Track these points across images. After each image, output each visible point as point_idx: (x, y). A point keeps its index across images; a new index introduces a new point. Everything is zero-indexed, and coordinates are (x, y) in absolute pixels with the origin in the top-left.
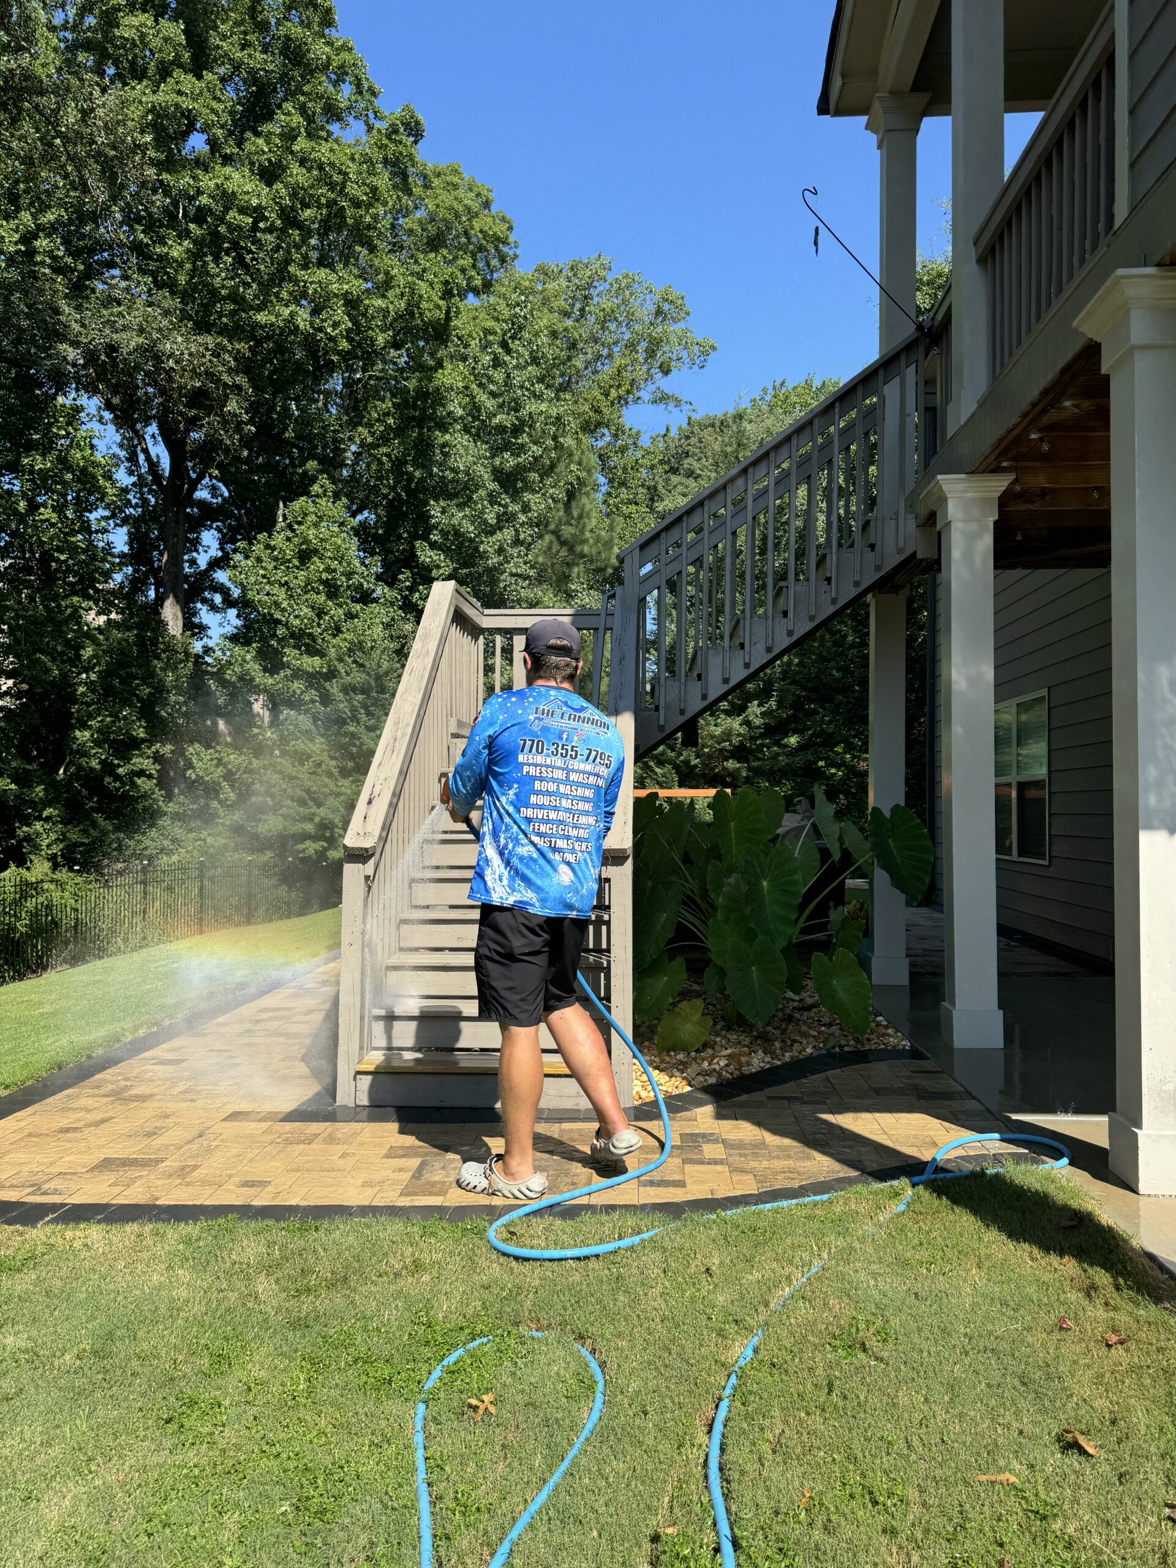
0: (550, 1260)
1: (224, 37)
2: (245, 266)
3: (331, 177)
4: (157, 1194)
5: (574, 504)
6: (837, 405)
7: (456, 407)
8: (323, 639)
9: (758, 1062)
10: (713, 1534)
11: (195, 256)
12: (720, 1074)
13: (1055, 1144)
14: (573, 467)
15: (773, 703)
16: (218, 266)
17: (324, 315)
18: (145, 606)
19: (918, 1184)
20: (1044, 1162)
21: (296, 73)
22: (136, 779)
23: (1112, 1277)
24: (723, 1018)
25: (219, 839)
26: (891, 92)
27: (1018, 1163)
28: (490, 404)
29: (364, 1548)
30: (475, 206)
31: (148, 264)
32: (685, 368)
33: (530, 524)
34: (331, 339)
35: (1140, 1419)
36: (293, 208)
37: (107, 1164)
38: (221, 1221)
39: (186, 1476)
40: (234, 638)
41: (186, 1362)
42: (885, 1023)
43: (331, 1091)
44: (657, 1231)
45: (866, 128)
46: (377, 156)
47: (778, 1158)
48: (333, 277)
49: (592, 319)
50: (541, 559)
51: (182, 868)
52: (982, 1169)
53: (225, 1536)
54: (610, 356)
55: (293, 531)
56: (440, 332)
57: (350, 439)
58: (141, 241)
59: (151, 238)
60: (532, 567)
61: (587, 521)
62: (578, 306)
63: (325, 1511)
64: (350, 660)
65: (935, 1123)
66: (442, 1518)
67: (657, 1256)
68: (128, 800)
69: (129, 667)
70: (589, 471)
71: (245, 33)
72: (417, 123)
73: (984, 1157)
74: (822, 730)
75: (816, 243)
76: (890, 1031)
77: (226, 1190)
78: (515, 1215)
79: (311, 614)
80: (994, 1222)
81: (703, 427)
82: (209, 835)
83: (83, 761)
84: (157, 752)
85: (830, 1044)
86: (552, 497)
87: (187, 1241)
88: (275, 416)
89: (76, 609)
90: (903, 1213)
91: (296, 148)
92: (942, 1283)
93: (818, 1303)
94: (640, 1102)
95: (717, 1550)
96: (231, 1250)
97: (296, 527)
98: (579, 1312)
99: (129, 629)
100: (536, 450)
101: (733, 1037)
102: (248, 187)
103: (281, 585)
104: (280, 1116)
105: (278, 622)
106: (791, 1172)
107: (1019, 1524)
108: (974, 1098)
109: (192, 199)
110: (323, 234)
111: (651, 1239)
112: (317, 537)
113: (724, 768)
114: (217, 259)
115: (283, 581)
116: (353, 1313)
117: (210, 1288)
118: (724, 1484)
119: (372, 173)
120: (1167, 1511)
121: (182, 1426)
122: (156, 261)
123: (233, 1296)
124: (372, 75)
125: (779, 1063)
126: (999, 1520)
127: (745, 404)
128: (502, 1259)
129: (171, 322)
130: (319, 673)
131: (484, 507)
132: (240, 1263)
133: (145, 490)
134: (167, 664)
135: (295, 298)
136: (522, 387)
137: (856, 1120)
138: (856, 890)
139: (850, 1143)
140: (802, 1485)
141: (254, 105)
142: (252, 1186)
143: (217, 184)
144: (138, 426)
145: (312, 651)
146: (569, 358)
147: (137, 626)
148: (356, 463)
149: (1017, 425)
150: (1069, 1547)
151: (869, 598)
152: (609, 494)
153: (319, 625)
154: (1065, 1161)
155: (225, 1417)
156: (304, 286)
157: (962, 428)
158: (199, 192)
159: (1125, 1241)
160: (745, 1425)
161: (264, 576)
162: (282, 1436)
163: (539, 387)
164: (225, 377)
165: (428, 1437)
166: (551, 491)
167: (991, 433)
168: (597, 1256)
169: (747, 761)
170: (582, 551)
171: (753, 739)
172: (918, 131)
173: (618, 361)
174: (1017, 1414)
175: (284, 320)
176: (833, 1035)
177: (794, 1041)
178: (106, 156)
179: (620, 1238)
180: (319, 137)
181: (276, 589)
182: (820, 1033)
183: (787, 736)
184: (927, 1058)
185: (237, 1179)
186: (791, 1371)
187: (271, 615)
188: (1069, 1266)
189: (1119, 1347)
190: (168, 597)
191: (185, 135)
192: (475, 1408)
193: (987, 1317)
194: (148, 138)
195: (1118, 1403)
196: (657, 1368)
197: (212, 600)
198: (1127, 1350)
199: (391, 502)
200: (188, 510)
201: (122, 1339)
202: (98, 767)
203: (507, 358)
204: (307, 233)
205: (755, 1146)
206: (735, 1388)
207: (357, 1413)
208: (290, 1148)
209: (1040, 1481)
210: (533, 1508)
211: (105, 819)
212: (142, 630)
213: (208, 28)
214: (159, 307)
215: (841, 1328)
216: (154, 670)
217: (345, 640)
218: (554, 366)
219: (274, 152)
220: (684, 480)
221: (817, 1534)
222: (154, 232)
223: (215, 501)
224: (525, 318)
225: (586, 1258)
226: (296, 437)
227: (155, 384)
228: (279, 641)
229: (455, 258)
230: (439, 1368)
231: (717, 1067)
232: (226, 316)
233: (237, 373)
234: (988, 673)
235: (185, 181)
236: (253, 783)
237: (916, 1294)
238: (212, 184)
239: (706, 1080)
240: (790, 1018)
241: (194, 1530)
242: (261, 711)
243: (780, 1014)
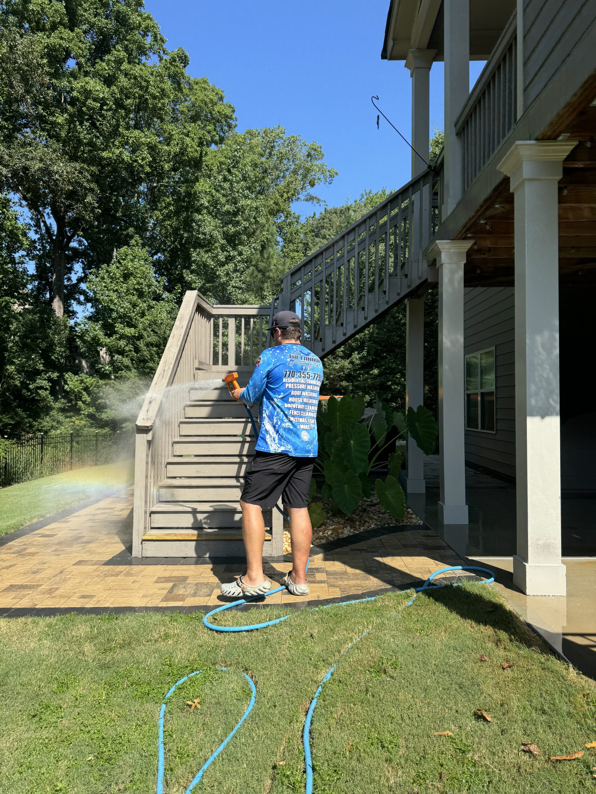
0: (234, 632)
1: (86, 10)
2: (97, 128)
3: (141, 83)
4: (36, 603)
5: (265, 251)
6: (389, 204)
7: (204, 201)
8: (136, 319)
9: (347, 532)
10: (303, 764)
11: (70, 122)
12: (327, 538)
13: (488, 571)
14: (264, 233)
15: (365, 353)
16: (82, 127)
17: (137, 154)
18: (45, 302)
19: (419, 592)
20: (482, 580)
21: (123, 30)
22: (38, 391)
23: (509, 635)
24: (332, 511)
25: (82, 421)
26: (418, 49)
27: (469, 581)
28: (223, 200)
29: (129, 776)
30: (215, 99)
31: (45, 126)
32: (322, 184)
33: (243, 261)
34: (141, 166)
35: (514, 704)
36: (121, 99)
37: (11, 588)
38: (67, 615)
39: (41, 743)
40: (90, 318)
41: (45, 686)
42: (411, 512)
43: (129, 549)
44: (288, 616)
45: (405, 66)
46: (165, 73)
47: (352, 579)
48: (142, 135)
49: (275, 158)
50: (248, 279)
51: (61, 436)
52: (451, 584)
53: (59, 773)
54: (284, 177)
55: (120, 263)
56: (197, 163)
57: (151, 217)
58: (42, 114)
59: (47, 113)
60: (244, 283)
61: (271, 260)
62: (268, 151)
63: (110, 759)
64: (150, 330)
65: (431, 561)
66: (170, 761)
67: (287, 629)
68: (34, 401)
69: (35, 333)
70: (272, 235)
71: (96, 8)
72: (186, 57)
73: (453, 578)
74: (389, 366)
75: (378, 123)
76: (413, 516)
77: (73, 600)
78: (218, 610)
79: (129, 306)
80: (455, 609)
81: (331, 213)
82: (77, 419)
83: (11, 381)
84: (50, 376)
85: (383, 523)
86: (254, 248)
87: (50, 626)
88: (112, 205)
89: (8, 303)
90: (411, 606)
91: (122, 68)
92: (426, 640)
93: (364, 651)
94: (287, 553)
95: (305, 772)
96: (72, 630)
97: (122, 261)
98: (246, 658)
99: (35, 313)
100: (245, 224)
101: (336, 520)
102: (98, 88)
103: (114, 291)
104: (103, 563)
105: (112, 310)
106: (358, 586)
107: (452, 755)
108: (451, 549)
109: (68, 93)
110: (137, 111)
111: (285, 621)
112: (132, 267)
113: (341, 385)
114: (81, 124)
115: (115, 289)
116: (132, 660)
117: (60, 649)
118: (311, 740)
119: (162, 81)
120: (522, 747)
121: (41, 719)
122: (50, 124)
123: (71, 653)
124: (162, 31)
125: (357, 532)
126: (442, 754)
127: (351, 203)
128: (209, 632)
129: (57, 156)
130: (134, 336)
131: (218, 252)
132: (77, 637)
133: (44, 241)
134: (55, 331)
135: (122, 145)
136: (238, 192)
137: (392, 560)
138: (401, 446)
139: (389, 572)
140: (348, 739)
141: (101, 45)
142: (86, 598)
143: (82, 86)
144: (41, 209)
145: (130, 325)
146: (263, 178)
147: (39, 312)
148: (154, 229)
149: (473, 216)
150: (474, 765)
151: (406, 300)
152: (284, 246)
153: (134, 312)
154: (492, 579)
155: (63, 714)
156: (127, 139)
157: (449, 217)
158: (72, 89)
159: (517, 618)
160: (323, 711)
161: (105, 287)
162: (91, 722)
163: (247, 192)
164: (85, 184)
165: (166, 721)
166: (253, 245)
167: (463, 219)
168: (257, 630)
169: (352, 382)
170: (269, 275)
171: (355, 370)
172: (430, 69)
173: (288, 179)
174: (456, 703)
175: (116, 156)
176: (385, 518)
177: (366, 522)
178: (23, 70)
179: (270, 620)
180: (135, 62)
181: (111, 293)
182: (379, 517)
183: (372, 370)
184: (430, 529)
185: (78, 595)
186: (348, 684)
187: (109, 306)
188: (488, 630)
189: (509, 669)
190: (56, 297)
191: (65, 60)
192: (190, 706)
193: (446, 656)
194: (45, 61)
195: (505, 696)
196: (283, 685)
197: (79, 299)
198: (512, 671)
199: (172, 250)
200: (67, 252)
201: (13, 676)
202: (19, 385)
203: (230, 177)
204: (128, 111)
205: (342, 574)
206: (320, 693)
207: (130, 710)
208: (107, 579)
209: (464, 734)
210: (215, 754)
211: (23, 411)
212: (41, 314)
213: (77, 5)
214: (51, 147)
215: (375, 662)
216: (49, 335)
217: (147, 319)
218: (256, 181)
219: (111, 70)
220: (321, 240)
221: (354, 763)
222: (49, 109)
223: (80, 248)
224: (240, 157)
225: (252, 630)
226: (123, 216)
227: (49, 187)
228: (113, 320)
229: (205, 126)
230: (174, 686)
231: (326, 535)
232: (86, 153)
233: (92, 182)
234: (461, 339)
235: (65, 83)
236: (98, 393)
237: (413, 645)
238: (79, 86)
239: (321, 541)
240: (365, 510)
241: (44, 770)
242: (104, 355)
243: (360, 508)
